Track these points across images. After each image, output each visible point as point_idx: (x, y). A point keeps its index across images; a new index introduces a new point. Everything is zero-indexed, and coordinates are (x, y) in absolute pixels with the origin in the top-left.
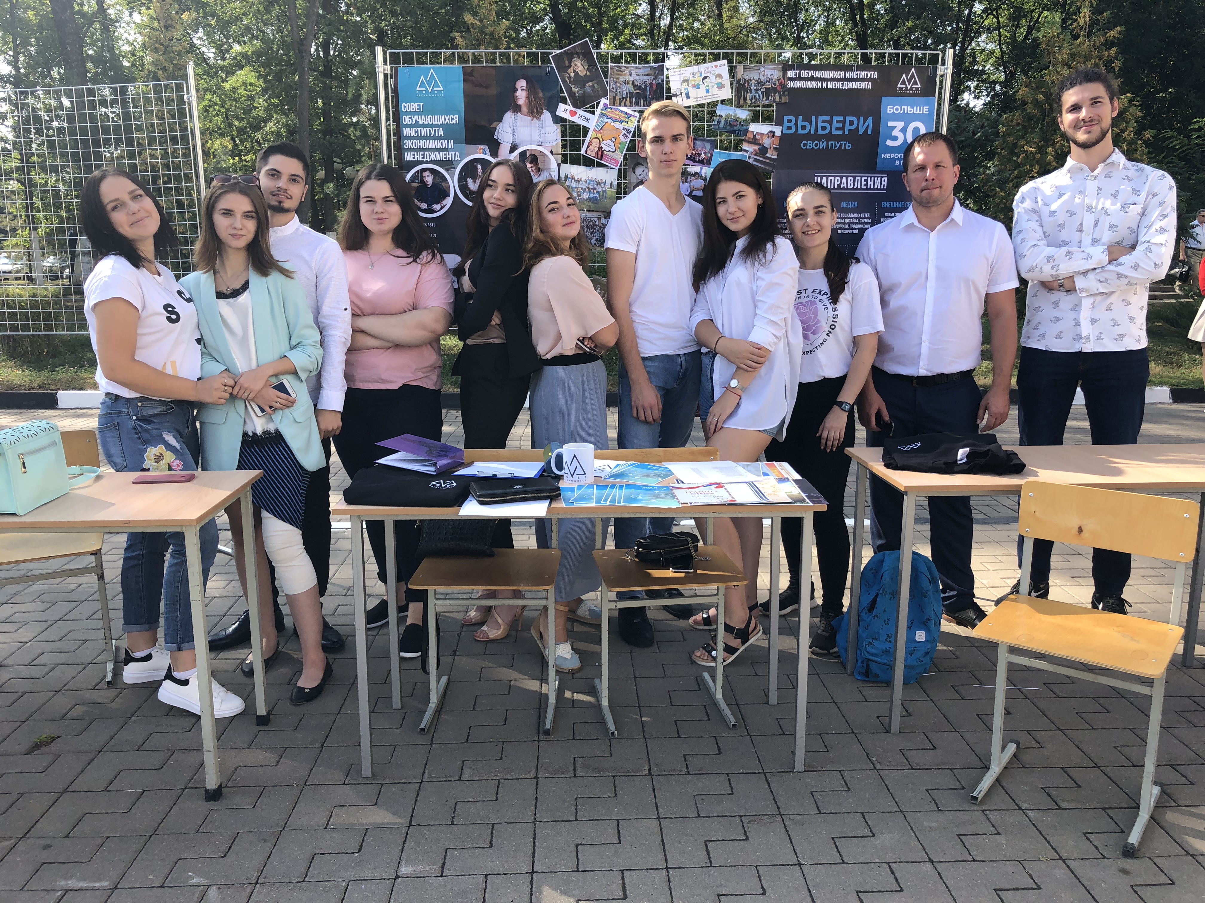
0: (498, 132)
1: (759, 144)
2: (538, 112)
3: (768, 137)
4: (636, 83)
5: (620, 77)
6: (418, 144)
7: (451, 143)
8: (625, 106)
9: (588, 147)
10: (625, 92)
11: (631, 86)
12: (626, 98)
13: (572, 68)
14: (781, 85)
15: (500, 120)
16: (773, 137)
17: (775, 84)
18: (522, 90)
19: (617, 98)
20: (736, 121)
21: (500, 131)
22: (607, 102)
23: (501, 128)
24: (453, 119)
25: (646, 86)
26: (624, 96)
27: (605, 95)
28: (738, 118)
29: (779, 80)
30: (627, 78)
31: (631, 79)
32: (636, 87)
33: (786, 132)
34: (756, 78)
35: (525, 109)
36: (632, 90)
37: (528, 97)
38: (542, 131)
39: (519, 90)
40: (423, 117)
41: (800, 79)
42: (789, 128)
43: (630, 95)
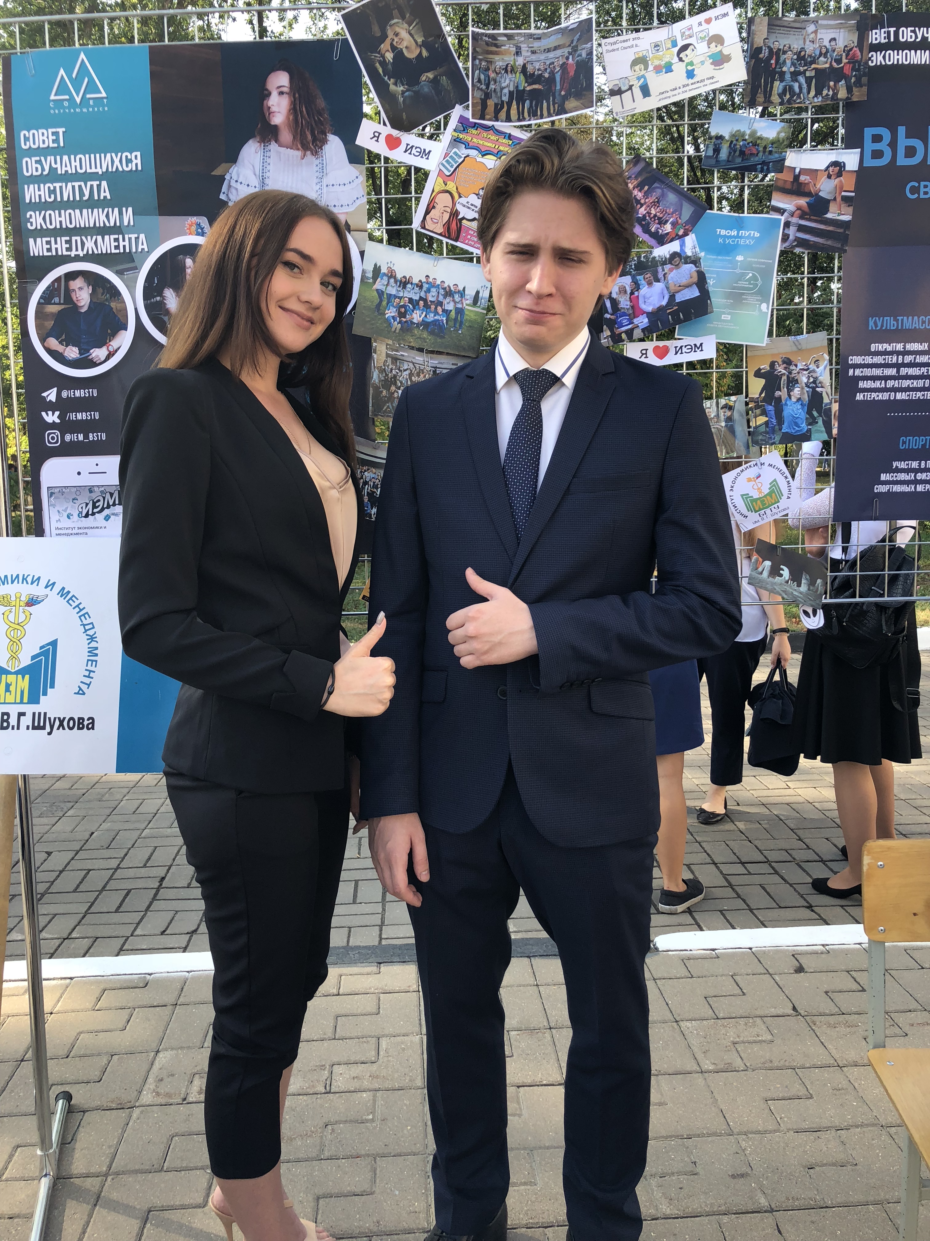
0: (230, 186)
1: (808, 194)
2: (314, 140)
3: (829, 177)
4: (530, 68)
5: (497, 58)
6: (58, 219)
7: (128, 215)
8: (508, 119)
9: (427, 212)
10: (506, 91)
11: (519, 78)
12: (509, 104)
13: (388, 42)
14: (853, 61)
15: (233, 158)
16: (839, 174)
17: (839, 61)
18: (281, 93)
19: (491, 103)
20: (755, 144)
21: (233, 183)
22: (469, 114)
23: (235, 177)
24: (129, 161)
25: (552, 73)
26: (505, 99)
27: (463, 99)
28: (760, 138)
29: (848, 51)
30: (509, 59)
31: (520, 61)
32: (531, 78)
33: (870, 163)
34: (796, 47)
35: (286, 135)
36: (523, 85)
37: (294, 109)
38: (325, 181)
39: (274, 94)
40: (65, 158)
41: (897, 45)
42: (877, 154)
43: (518, 96)
